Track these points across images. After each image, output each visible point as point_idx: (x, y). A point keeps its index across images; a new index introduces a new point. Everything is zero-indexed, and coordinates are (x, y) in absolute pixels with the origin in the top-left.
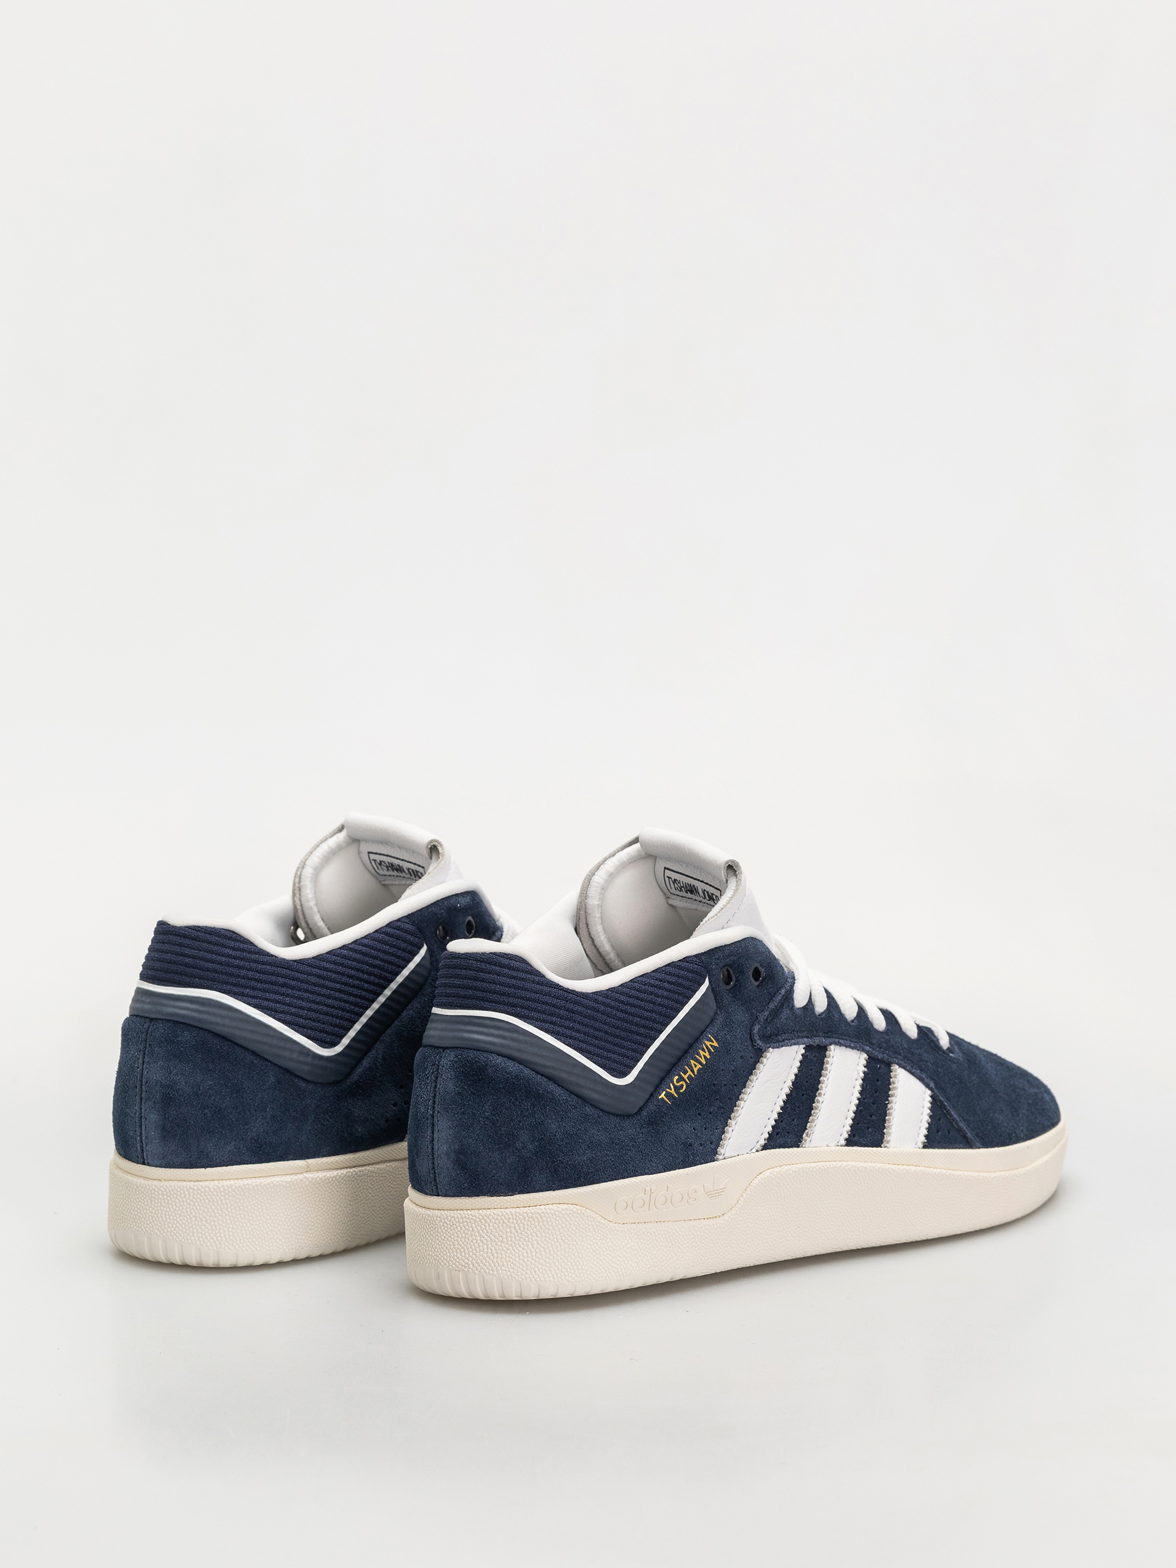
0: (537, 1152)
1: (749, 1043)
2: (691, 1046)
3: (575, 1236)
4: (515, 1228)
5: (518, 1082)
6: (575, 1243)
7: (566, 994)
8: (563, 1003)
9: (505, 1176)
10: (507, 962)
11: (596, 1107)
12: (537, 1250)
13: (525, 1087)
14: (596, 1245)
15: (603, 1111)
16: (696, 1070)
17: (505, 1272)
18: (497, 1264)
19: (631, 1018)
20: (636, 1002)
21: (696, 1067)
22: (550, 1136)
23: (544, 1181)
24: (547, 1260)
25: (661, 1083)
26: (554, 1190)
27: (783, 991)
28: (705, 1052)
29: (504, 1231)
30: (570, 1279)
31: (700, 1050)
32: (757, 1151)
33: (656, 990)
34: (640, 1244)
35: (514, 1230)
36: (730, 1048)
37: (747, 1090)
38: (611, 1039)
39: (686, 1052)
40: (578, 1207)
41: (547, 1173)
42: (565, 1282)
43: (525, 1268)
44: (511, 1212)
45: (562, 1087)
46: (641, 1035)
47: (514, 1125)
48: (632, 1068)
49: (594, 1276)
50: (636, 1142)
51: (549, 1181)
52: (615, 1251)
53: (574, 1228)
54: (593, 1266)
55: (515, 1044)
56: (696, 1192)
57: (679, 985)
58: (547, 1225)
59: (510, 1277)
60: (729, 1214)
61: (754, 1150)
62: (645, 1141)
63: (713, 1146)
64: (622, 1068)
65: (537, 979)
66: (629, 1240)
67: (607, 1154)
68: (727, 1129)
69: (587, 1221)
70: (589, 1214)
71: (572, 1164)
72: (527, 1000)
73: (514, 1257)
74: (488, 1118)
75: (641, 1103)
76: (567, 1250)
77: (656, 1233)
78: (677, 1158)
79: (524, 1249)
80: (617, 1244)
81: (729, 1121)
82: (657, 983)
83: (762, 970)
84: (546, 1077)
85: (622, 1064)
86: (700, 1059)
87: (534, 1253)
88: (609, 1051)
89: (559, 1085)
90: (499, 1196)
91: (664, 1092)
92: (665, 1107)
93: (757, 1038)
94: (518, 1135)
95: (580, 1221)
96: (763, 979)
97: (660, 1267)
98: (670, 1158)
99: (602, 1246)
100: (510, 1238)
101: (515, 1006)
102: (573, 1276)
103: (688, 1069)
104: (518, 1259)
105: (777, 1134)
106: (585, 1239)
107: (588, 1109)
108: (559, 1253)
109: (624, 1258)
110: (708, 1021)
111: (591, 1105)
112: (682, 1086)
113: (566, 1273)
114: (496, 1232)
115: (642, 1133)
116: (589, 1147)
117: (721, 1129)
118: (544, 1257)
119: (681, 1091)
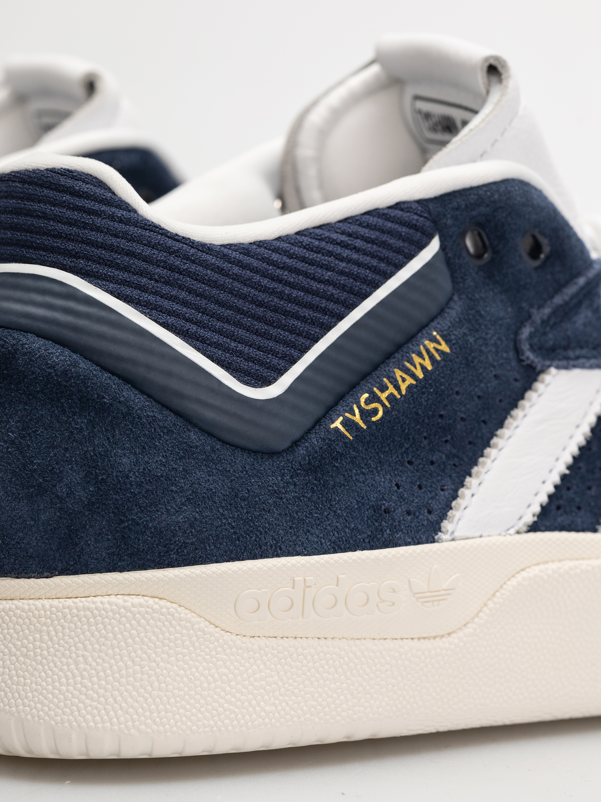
0: (93, 504)
1: (511, 354)
2: (399, 347)
3: (155, 653)
4: (48, 633)
5: (67, 382)
6: (153, 664)
7: (170, 242)
8: (162, 256)
9: (37, 544)
10: (70, 182)
11: (210, 434)
12: (85, 673)
13: (79, 391)
14: (194, 670)
15: (224, 442)
16: (403, 387)
17: (28, 708)
18: (16, 695)
19: (287, 290)
20: (300, 265)
21: (404, 380)
22: (117, 476)
23: (104, 555)
24: (102, 691)
25: (336, 404)
26: (121, 572)
27: (581, 281)
28: (424, 359)
29: (31, 638)
30: (143, 727)
31: (414, 355)
32: (518, 532)
33: (338, 250)
34: (282, 673)
35: (46, 637)
36: (474, 358)
37: (504, 432)
38: (247, 321)
39: (389, 356)
40: (162, 602)
41: (108, 540)
42: (133, 731)
43: (62, 704)
44: (43, 606)
45: (149, 396)
46: (303, 319)
47: (55, 455)
48: (281, 372)
49: (189, 723)
50: (281, 498)
51: (113, 554)
52: (233, 683)
53: (153, 638)
54: (188, 706)
55: (69, 319)
56: (394, 591)
57: (384, 244)
58: (103, 631)
59: (36, 718)
60: (461, 634)
61: (512, 531)
62: (299, 498)
63: (432, 517)
64: (265, 373)
65: (120, 213)
66: (262, 666)
67: (222, 515)
68: (463, 492)
69: (178, 627)
70: (182, 615)
71: (156, 528)
72: (98, 247)
73: (44, 684)
74: (13, 442)
75: (297, 434)
76: (139, 676)
77: (316, 657)
78: (360, 532)
79: (61, 670)
80: (236, 671)
81: (468, 479)
82: (344, 238)
83: (545, 242)
84: (120, 377)
85: (261, 363)
86: (412, 368)
87: (79, 679)
88: (241, 341)
89: (143, 392)
90: (29, 578)
91: (341, 419)
92: (341, 444)
93: (525, 347)
94: (61, 472)
95: (164, 626)
96: (547, 258)
97: (321, 714)
98: (347, 530)
99: (207, 672)
100: (38, 650)
101: (77, 256)
102: (149, 721)
103: (389, 385)
104: (50, 687)
105: (559, 508)
106: (173, 659)
107: (194, 436)
108: (124, 680)
109: (250, 696)
110: (434, 310)
111: (202, 430)
112: (375, 411)
113: (135, 716)
114: (18, 640)
115: (295, 485)
116: (188, 499)
117: (451, 492)
118: (96, 686)
119: (374, 419)
